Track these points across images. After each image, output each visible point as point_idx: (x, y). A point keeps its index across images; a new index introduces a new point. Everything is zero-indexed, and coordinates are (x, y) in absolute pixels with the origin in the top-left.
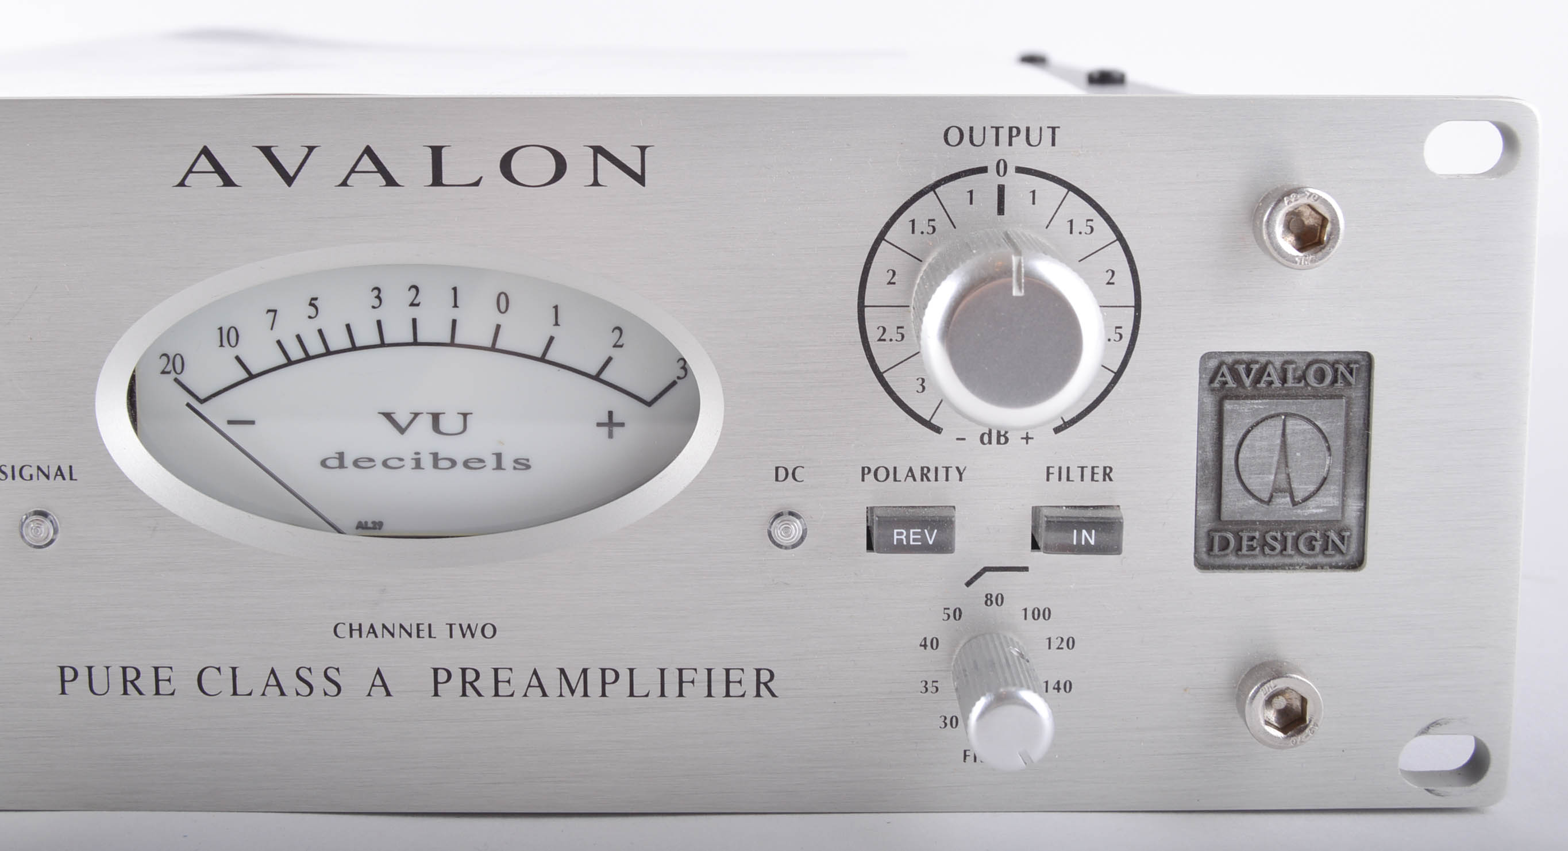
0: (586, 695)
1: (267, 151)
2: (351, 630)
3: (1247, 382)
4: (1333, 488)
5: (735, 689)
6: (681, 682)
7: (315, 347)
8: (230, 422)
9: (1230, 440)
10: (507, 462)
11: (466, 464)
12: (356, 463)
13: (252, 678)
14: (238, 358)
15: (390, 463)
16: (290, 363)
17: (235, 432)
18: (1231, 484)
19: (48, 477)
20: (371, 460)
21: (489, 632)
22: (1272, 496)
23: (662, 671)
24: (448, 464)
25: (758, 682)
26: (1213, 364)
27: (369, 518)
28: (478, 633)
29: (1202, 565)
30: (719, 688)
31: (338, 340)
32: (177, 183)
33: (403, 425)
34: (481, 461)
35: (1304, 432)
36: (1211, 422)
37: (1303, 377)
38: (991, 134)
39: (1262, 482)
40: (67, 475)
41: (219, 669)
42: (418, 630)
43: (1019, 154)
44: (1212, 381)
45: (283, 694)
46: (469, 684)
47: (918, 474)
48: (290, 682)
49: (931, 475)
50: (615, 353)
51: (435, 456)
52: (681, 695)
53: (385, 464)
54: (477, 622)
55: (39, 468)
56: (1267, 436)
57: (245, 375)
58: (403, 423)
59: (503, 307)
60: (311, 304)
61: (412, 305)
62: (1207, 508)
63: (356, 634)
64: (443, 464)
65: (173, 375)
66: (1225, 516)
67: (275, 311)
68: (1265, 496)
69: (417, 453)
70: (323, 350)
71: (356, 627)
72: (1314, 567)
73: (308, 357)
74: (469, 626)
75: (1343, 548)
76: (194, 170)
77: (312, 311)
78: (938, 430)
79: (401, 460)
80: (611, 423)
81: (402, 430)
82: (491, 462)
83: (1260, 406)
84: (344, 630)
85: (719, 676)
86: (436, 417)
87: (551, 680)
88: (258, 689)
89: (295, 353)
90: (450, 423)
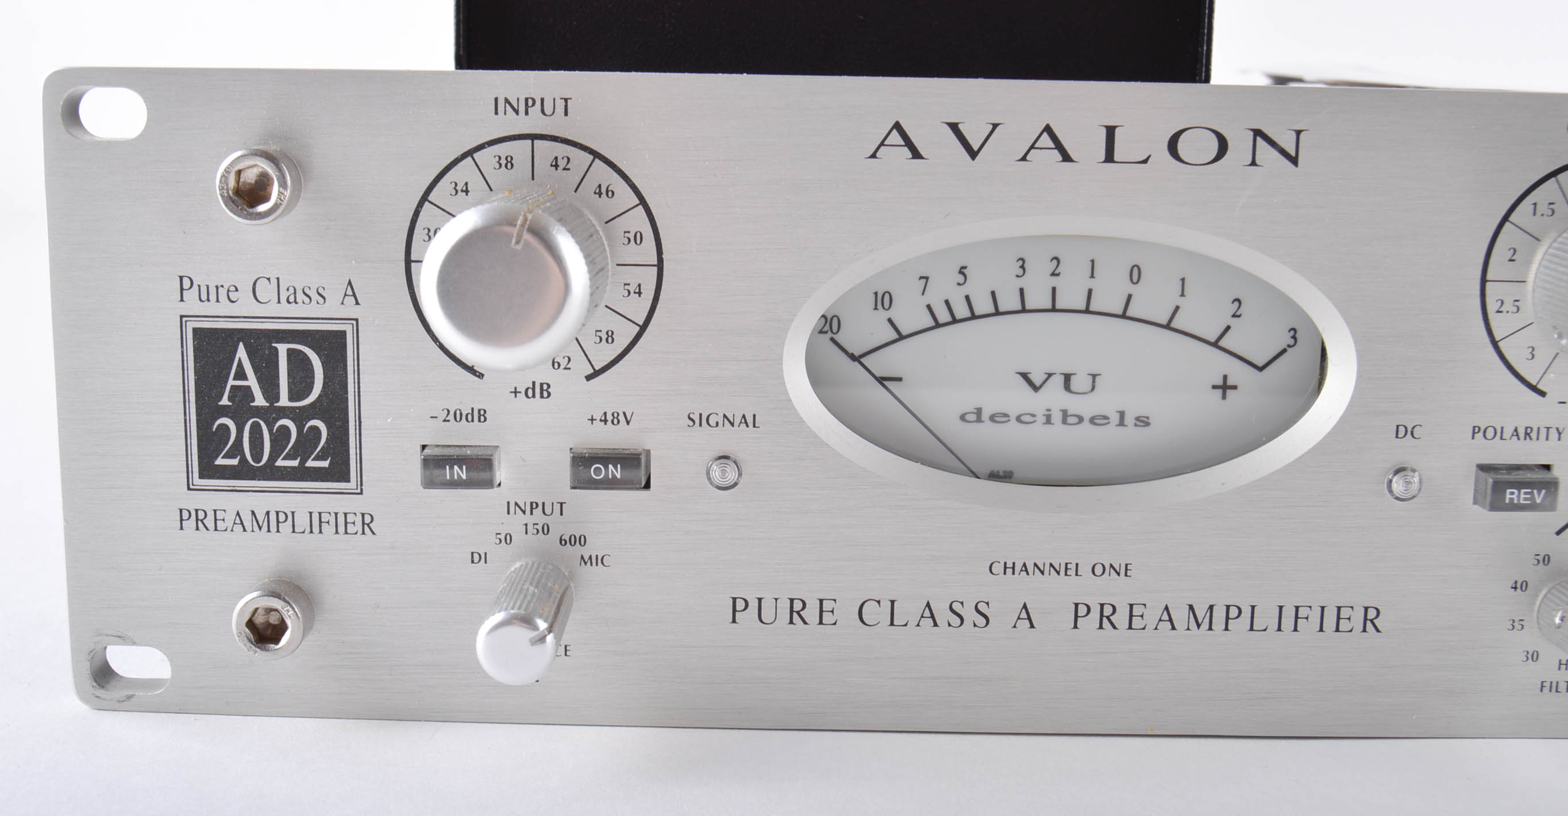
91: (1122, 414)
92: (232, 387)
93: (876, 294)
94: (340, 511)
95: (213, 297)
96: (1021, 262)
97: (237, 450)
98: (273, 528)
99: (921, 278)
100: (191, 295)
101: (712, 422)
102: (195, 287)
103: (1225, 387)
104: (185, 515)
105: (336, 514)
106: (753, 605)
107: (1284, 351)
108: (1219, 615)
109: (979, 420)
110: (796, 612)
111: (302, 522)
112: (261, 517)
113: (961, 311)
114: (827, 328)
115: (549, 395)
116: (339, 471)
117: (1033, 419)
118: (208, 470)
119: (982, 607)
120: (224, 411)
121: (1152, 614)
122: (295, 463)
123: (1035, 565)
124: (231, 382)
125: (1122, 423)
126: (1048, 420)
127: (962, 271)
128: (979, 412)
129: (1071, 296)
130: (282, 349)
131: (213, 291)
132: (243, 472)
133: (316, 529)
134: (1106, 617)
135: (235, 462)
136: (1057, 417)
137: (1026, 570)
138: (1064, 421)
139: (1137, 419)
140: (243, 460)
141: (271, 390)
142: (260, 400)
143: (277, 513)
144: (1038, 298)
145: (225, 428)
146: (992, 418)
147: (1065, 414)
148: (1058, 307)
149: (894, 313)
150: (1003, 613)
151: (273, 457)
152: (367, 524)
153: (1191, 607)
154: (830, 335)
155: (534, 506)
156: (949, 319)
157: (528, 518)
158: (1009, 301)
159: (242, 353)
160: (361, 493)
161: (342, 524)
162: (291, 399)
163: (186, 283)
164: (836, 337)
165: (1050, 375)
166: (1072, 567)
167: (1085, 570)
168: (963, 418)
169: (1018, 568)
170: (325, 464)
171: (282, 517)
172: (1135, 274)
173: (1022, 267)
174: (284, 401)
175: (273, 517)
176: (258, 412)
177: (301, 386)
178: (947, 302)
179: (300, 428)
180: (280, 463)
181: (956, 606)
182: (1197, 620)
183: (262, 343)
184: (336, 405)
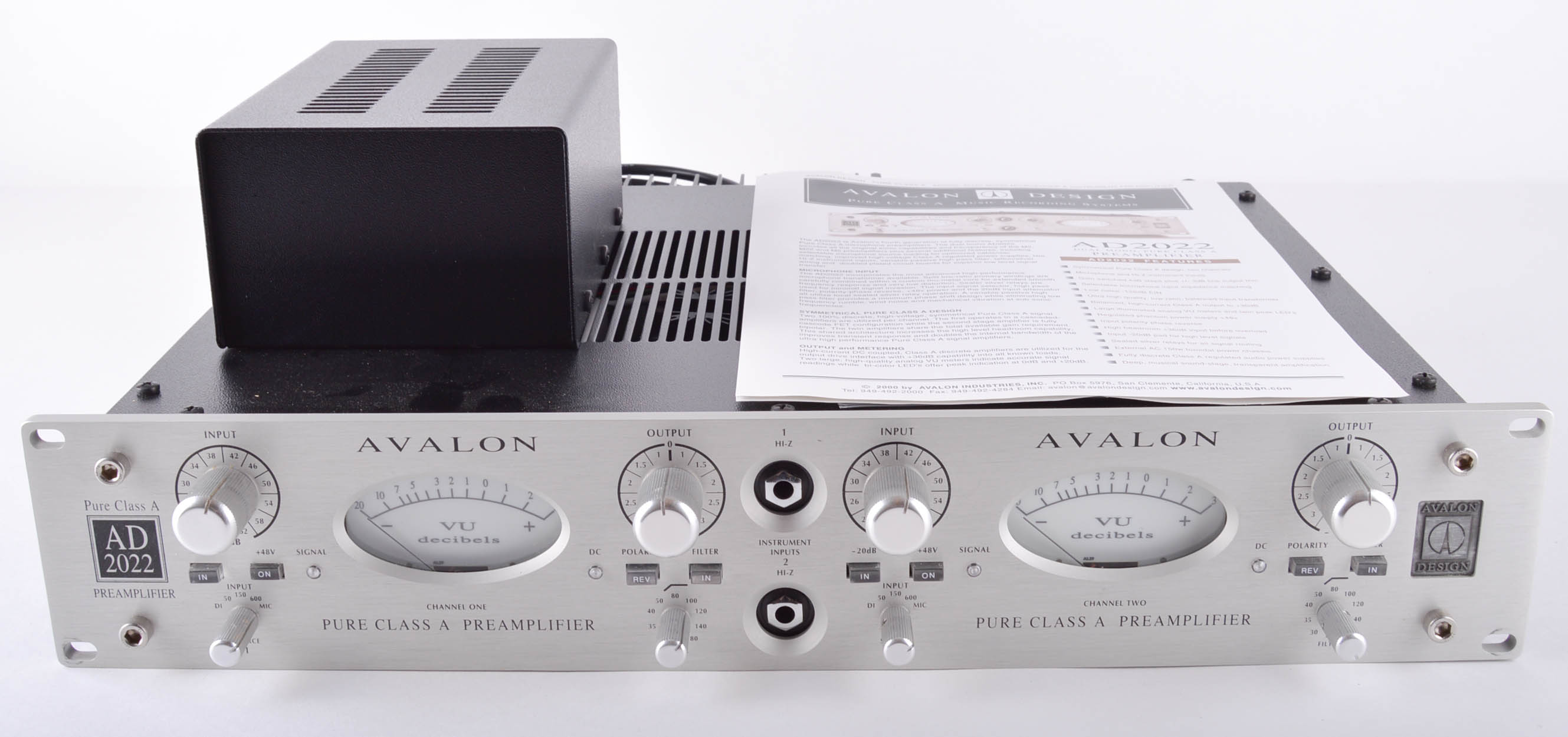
1: (1072, 435)
2: (1091, 604)
3: (1435, 510)
4: (1464, 547)
5: (1234, 622)
6: (1214, 620)
7: (1072, 494)
8: (1037, 522)
9: (1427, 531)
10: (1144, 535)
11: (1128, 536)
12: (1085, 536)
13: (1051, 621)
14: (1042, 499)
15: (1098, 536)
16: (1062, 501)
17: (1038, 526)
18: (1426, 547)
19: (978, 551)
20: (1091, 535)
21: (1143, 603)
22: (1441, 551)
23: (1207, 616)
24: (1121, 537)
25: (1244, 619)
26: (1423, 504)
27: (1088, 559)
28: (1139, 604)
29: (1413, 575)
30: (1228, 622)
31: (1081, 492)
32: (1037, 446)
33: (1104, 522)
34: (1134, 535)
35: (1455, 528)
36: (1421, 524)
37: (1457, 508)
38: (1346, 426)
39: (1437, 546)
40: (986, 551)
41: (1039, 618)
42: (1116, 603)
43: (1357, 434)
44: (1422, 510)
45: (1062, 626)
46: (1134, 621)
47: (1309, 546)
48: (1065, 622)
49: (1315, 546)
50: (1189, 496)
51: (1116, 533)
52: (1214, 624)
53: (1096, 537)
54: (1138, 600)
55: (975, 548)
56: (1441, 530)
57: (1044, 505)
59: (1146, 479)
60: (1072, 479)
61: (1112, 479)
62: (1417, 555)
63: (1093, 605)
64: (1119, 536)
65: (1016, 506)
66: (1423, 558)
67: (1058, 482)
68: (1439, 551)
69: (1109, 533)
70: (1075, 495)
71: (1092, 602)
72: (1455, 575)
73: (1069, 498)
74: (1136, 602)
75: (1466, 568)
76: (1044, 441)
77: (1072, 482)
78: (1318, 530)
79: (1102, 535)
80: (1185, 521)
81: (1104, 525)
82: (1138, 535)
83: (1439, 519)
84: (1088, 604)
85: (1229, 618)
86: (1117, 520)
87: (1165, 620)
88: (1053, 625)
89: (1064, 496)
90: (1122, 521)
91: (487, 538)
92: (111, 543)
94: (161, 589)
95: (99, 508)
96: (436, 479)
97: (115, 566)
98: (133, 596)
99: (395, 486)
100: (90, 508)
101: (307, 552)
102: (92, 505)
103: (529, 527)
104: (97, 592)
105: (159, 590)
106: (332, 622)
107: (553, 512)
108: (525, 624)
109: (426, 541)
110: (350, 625)
111: (145, 594)
112: (128, 592)
113: (414, 499)
114: (358, 506)
115: (240, 543)
116: (158, 573)
117: (449, 541)
118: (104, 574)
119: (426, 622)
120: (108, 552)
121: (497, 624)
122: (140, 571)
123: (446, 605)
124: (110, 541)
125: (487, 541)
126: (456, 541)
127: (412, 483)
128: (426, 538)
129: (460, 491)
130: (130, 528)
131: (99, 506)
132: (119, 574)
133: (151, 596)
134: (478, 626)
135: (115, 571)
136: (459, 540)
137: (443, 608)
138: (463, 541)
139: (494, 540)
140: (118, 570)
141: (126, 543)
142: (122, 547)
143: (134, 590)
144: (445, 494)
145: (109, 558)
146: (431, 542)
147: (463, 539)
148: (455, 496)
149: (386, 500)
150: (435, 624)
151: (130, 569)
152: (171, 594)
153: (513, 621)
154: (360, 509)
155: (238, 586)
156: (409, 502)
157: (237, 590)
158: (433, 494)
159: (113, 529)
160: (168, 582)
161: (161, 594)
162: (135, 547)
163: (88, 503)
164: (363, 510)
165: (454, 524)
166: (462, 606)
167: (467, 607)
168: (419, 541)
169: (439, 607)
170: (152, 571)
171: (136, 592)
172: (486, 483)
173: (437, 481)
174: (132, 547)
175: (133, 592)
176: (122, 552)
177: (139, 540)
178: (407, 496)
179: (140, 558)
180: (133, 571)
181: (415, 622)
182: (516, 626)
183: (121, 526)
184: (153, 548)
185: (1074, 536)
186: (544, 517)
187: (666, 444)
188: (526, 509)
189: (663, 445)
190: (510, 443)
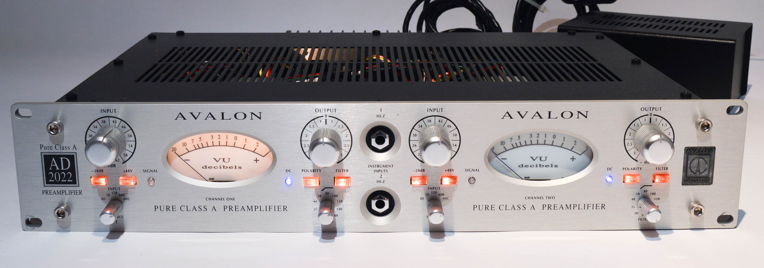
0: (570, 209)
1: (519, 113)
2: (528, 198)
3: (693, 152)
4: (707, 171)
5: (598, 208)
6: (588, 206)
8: (502, 159)
9: (689, 162)
10: (553, 166)
11: (546, 166)
12: (525, 166)
13: (509, 207)
14: (504, 147)
16: (514, 148)
18: (689, 171)
20: (528, 166)
21: (553, 198)
22: (696, 172)
23: (585, 205)
24: (542, 166)
25: (602, 206)
26: (686, 149)
27: (527, 176)
29: (683, 184)
30: (595, 208)
31: (523, 144)
32: (502, 118)
34: (549, 166)
35: (702, 161)
36: (686, 159)
37: (703, 151)
38: (649, 109)
39: (694, 170)
40: (478, 171)
41: (503, 205)
42: (541, 198)
43: (654, 112)
44: (686, 151)
45: (515, 209)
46: (549, 207)
47: (633, 169)
48: (516, 207)
49: (635, 169)
50: (575, 146)
51: (540, 165)
52: (588, 209)
53: (531, 166)
55: (473, 169)
56: (695, 162)
57: (505, 150)
58: (534, 159)
59: (554, 137)
61: (538, 137)
62: (685, 174)
63: (529, 199)
64: (541, 166)
65: (492, 150)
66: (688, 176)
67: (512, 139)
68: (695, 172)
69: (537, 164)
70: (520, 146)
71: (529, 197)
72: (703, 185)
73: (517, 147)
74: (550, 197)
75: (709, 181)
76: (506, 115)
77: (519, 138)
78: (637, 161)
79: (534, 165)
80: (573, 159)
81: (534, 160)
83: (695, 156)
84: (527, 198)
85: (595, 206)
86: (541, 158)
87: (564, 206)
88: (510, 209)
89: (515, 146)
90: (543, 159)
91: (236, 166)
92: (52, 166)
93: (183, 143)
95: (47, 149)
96: (212, 136)
97: (53, 178)
98: (62, 194)
99: (192, 140)
100: (43, 148)
101: (148, 171)
102: (44, 147)
103: (257, 161)
104: (44, 191)
105: (74, 191)
106: (159, 207)
107: (268, 153)
108: (254, 208)
109: (206, 168)
110: (168, 209)
111: (67, 192)
112: (59, 192)
113: (201, 146)
114: (173, 150)
115: (115, 166)
116: (74, 182)
117: (217, 168)
118: (48, 183)
119: (205, 207)
120: (51, 171)
121: (240, 208)
122: (65, 181)
123: (215, 198)
124: (52, 165)
125: (236, 168)
126: (220, 168)
127: (200, 138)
128: (206, 166)
129: (223, 143)
130: (62, 158)
131: (47, 147)
132: (55, 183)
133: (70, 194)
134: (230, 209)
135: (53, 181)
136: (222, 167)
137: (213, 200)
138: (224, 168)
139: (239, 167)
140: (55, 180)
141: (60, 166)
142: (58, 169)
143: (62, 191)
144: (216, 143)
145: (51, 174)
146: (209, 168)
147: (224, 166)
148: (220, 145)
149: (187, 147)
150: (210, 208)
151: (61, 180)
152: (80, 193)
153: (248, 206)
154: (174, 151)
155: (114, 188)
156: (198, 148)
157: (112, 191)
158: (210, 144)
159: (53, 159)
160: (79, 186)
161: (76, 193)
162: (64, 168)
163: (42, 146)
164: (176, 152)
165: (220, 159)
166: (223, 199)
167: (225, 199)
168: (203, 168)
170: (71, 181)
171: (63, 192)
172: (236, 138)
174: (62, 169)
175: (61, 191)
176: (58, 171)
177: (66, 165)
178: (198, 145)
179: (66, 174)
180: (62, 181)
181: (200, 207)
182: (249, 209)
183: (57, 157)
184: (73, 169)
185: (520, 166)
186: (263, 156)
187: (324, 116)
188: (255, 152)
189: (323, 116)
190: (249, 115)
